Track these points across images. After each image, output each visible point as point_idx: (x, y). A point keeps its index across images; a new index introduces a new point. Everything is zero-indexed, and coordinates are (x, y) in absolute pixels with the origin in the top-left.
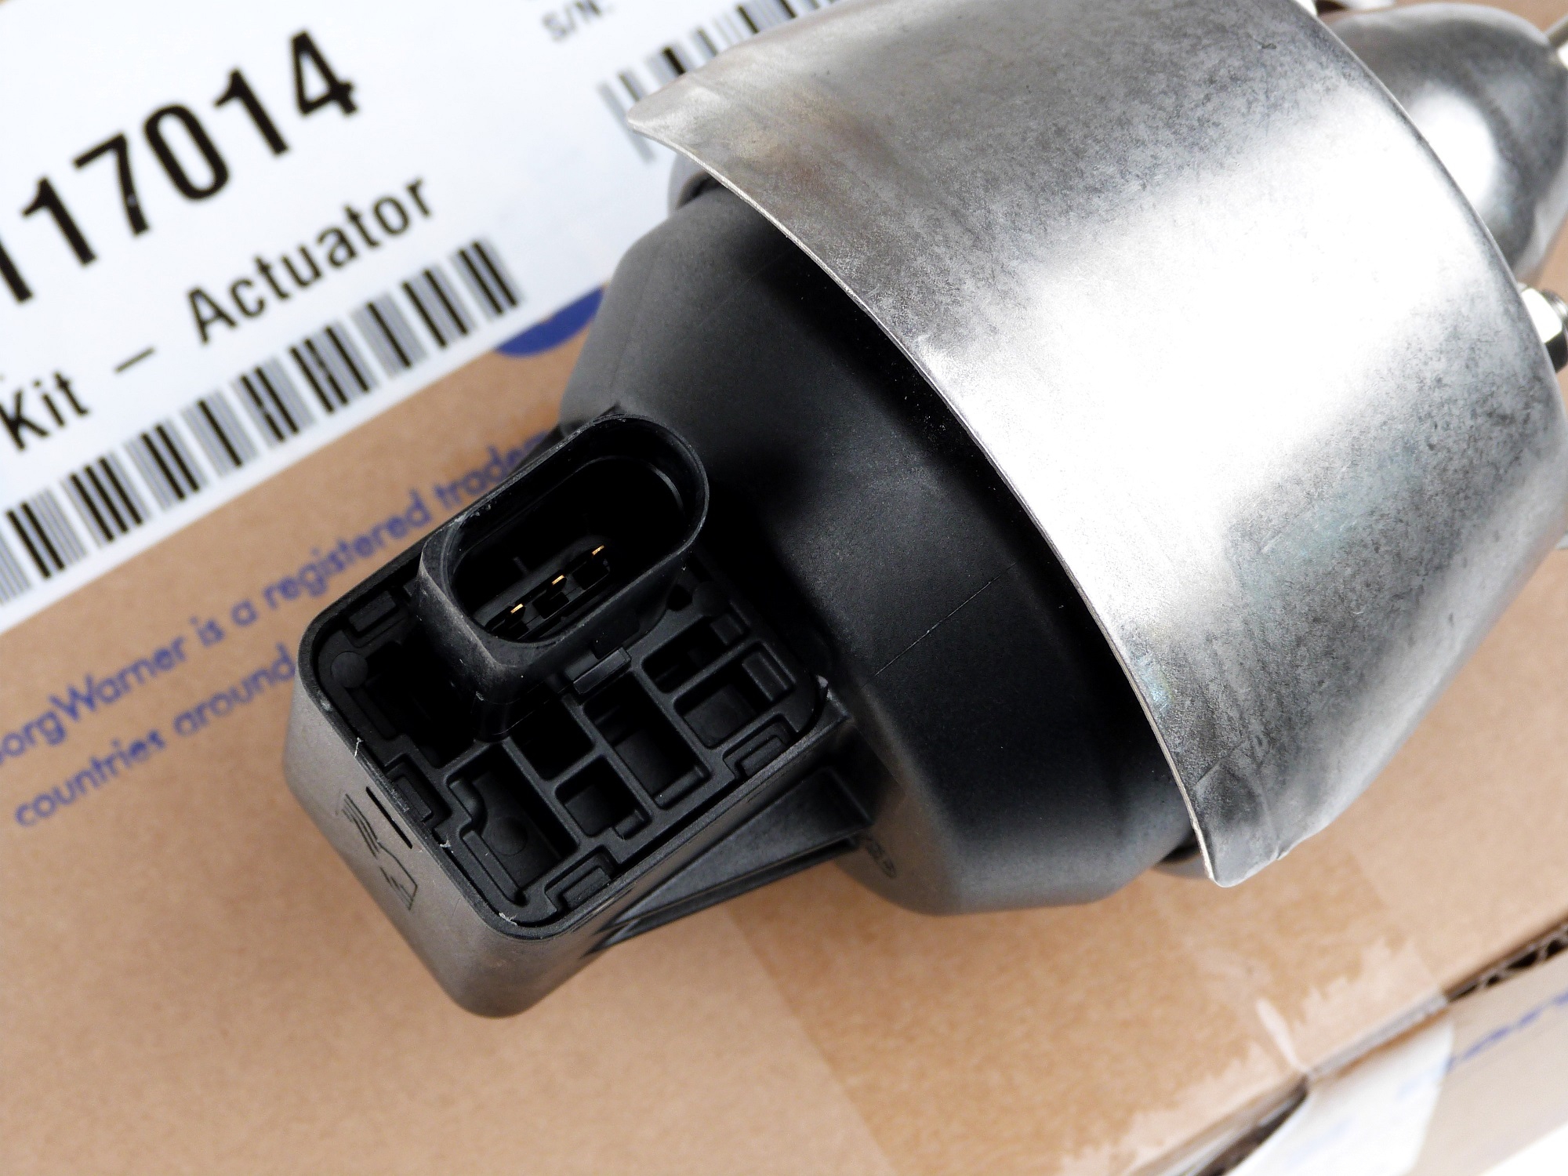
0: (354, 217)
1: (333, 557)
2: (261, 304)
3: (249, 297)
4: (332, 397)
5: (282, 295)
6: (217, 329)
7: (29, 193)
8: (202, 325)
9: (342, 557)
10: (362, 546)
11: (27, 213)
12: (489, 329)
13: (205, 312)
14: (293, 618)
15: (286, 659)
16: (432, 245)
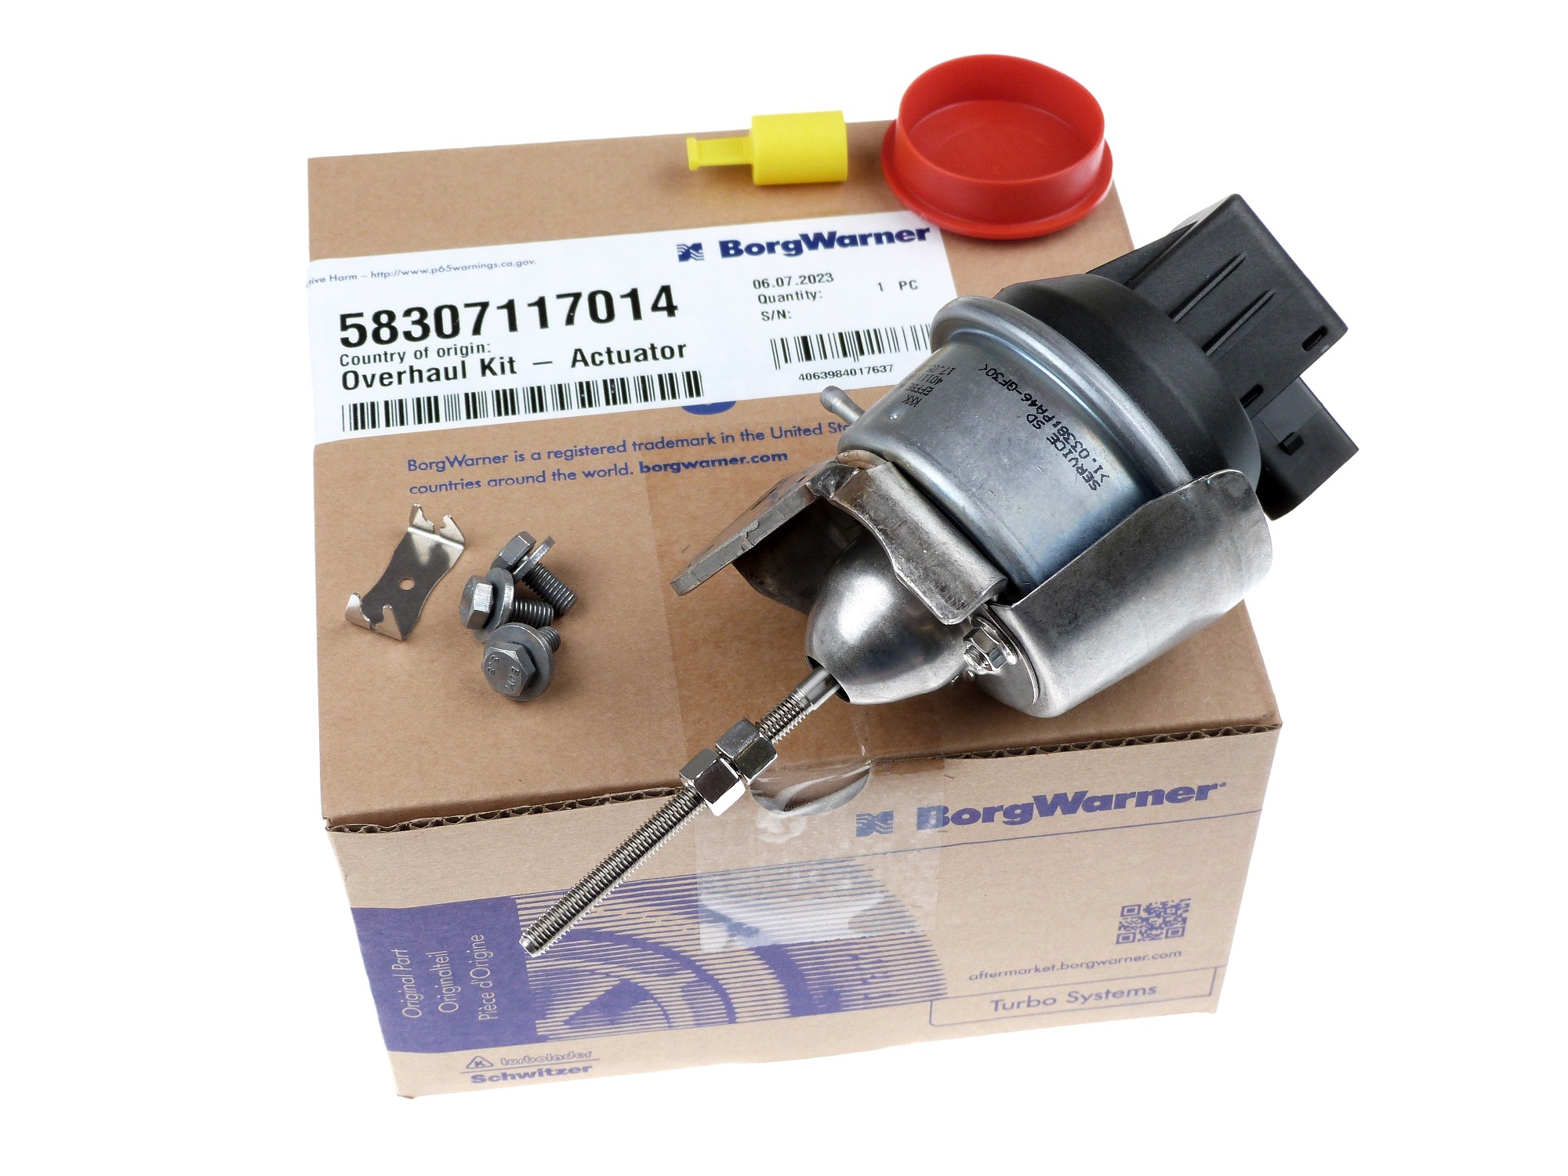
0: (653, 348)
1: (580, 450)
2: (601, 362)
3: (598, 359)
4: (611, 400)
5: (611, 362)
6: (580, 365)
7: (535, 298)
8: (575, 361)
9: (584, 452)
10: (595, 451)
11: (530, 305)
12: (683, 400)
13: (578, 357)
14: (554, 464)
15: (544, 476)
16: (677, 367)
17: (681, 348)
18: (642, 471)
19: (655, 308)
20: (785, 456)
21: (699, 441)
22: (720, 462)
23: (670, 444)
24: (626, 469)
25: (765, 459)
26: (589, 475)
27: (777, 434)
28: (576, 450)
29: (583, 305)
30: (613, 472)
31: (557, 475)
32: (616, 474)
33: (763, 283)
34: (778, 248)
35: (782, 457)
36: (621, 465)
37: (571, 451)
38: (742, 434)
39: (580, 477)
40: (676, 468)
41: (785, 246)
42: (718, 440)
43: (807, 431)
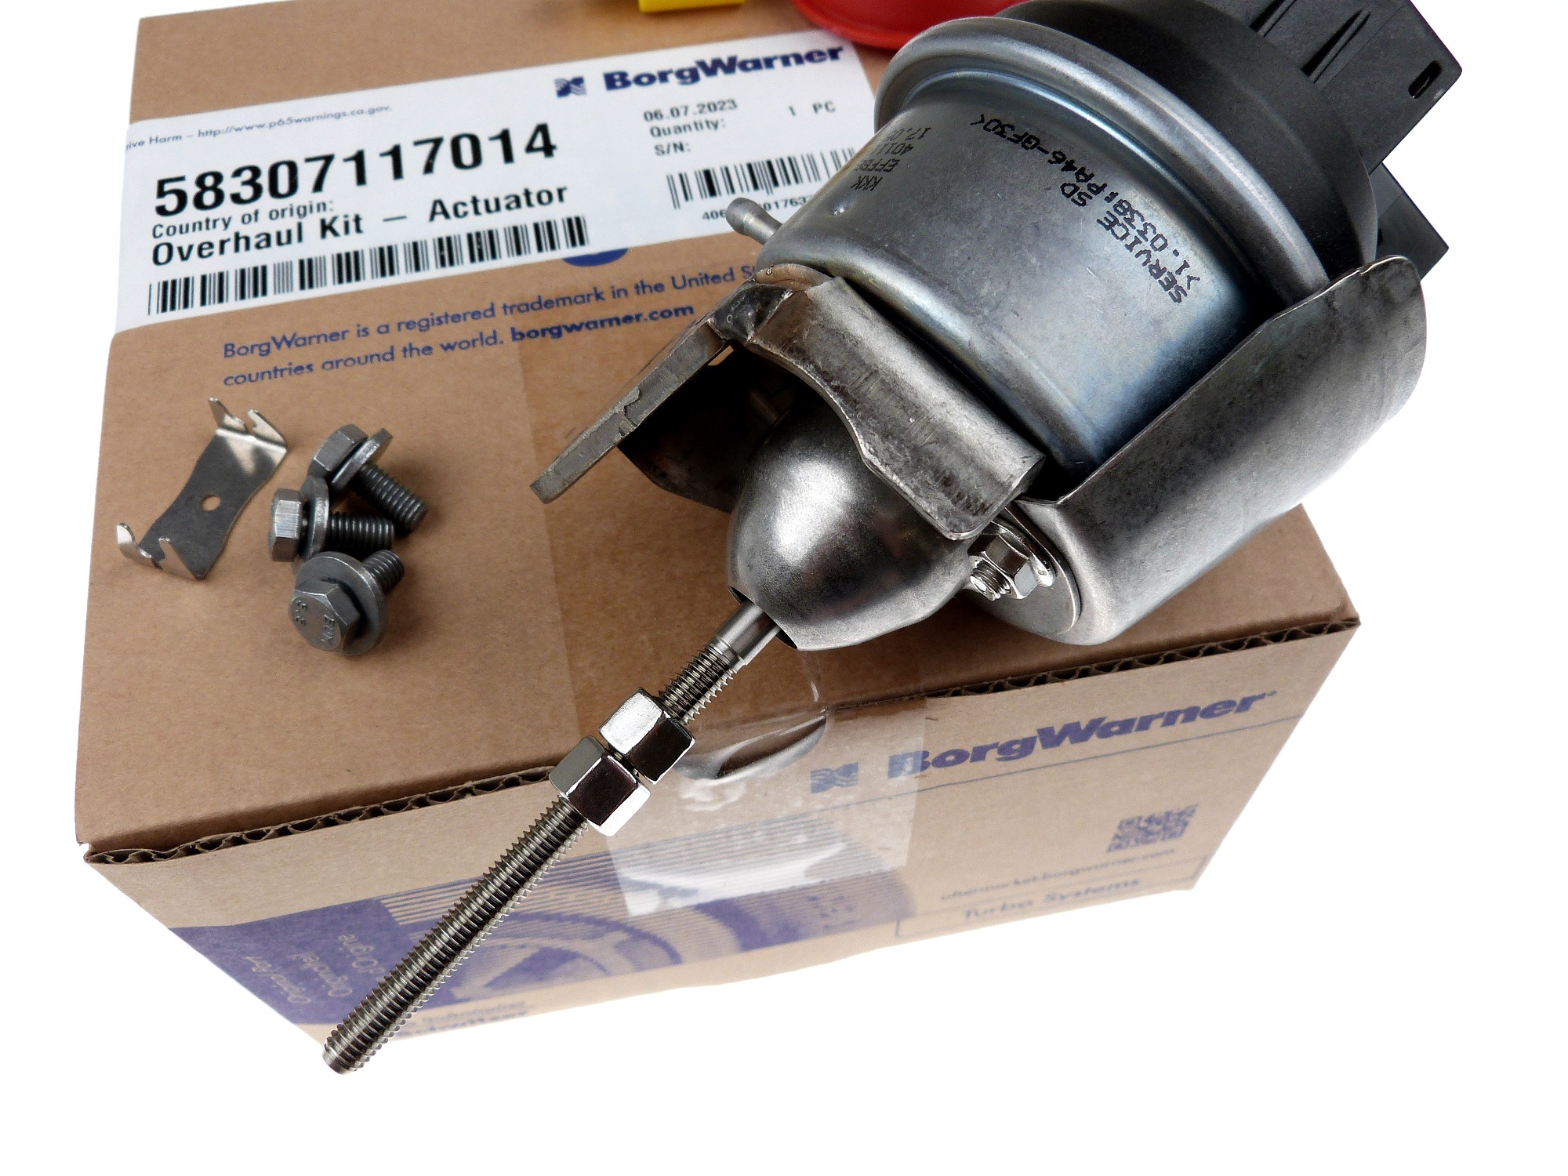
0: (527, 193)
1: (439, 319)
2: (465, 214)
3: (461, 209)
4: (476, 255)
5: (477, 212)
6: (440, 218)
7: (389, 147)
8: (433, 214)
9: (443, 320)
10: (456, 318)
11: (383, 155)
12: (565, 251)
13: (438, 209)
14: (405, 337)
15: (392, 353)
16: (557, 213)
17: (560, 191)
18: (514, 339)
19: (530, 148)
20: (691, 309)
21: (585, 298)
22: (610, 321)
23: (549, 304)
24: (495, 337)
25: (666, 314)
26: (448, 347)
27: (679, 283)
28: (432, 319)
29: (445, 150)
30: (478, 343)
31: (409, 350)
32: (482, 344)
33: (656, 115)
34: (672, 78)
35: (688, 311)
36: (488, 333)
37: (427, 320)
38: (637, 287)
39: (438, 351)
40: (556, 332)
41: (680, 74)
42: (607, 295)
43: (716, 278)
